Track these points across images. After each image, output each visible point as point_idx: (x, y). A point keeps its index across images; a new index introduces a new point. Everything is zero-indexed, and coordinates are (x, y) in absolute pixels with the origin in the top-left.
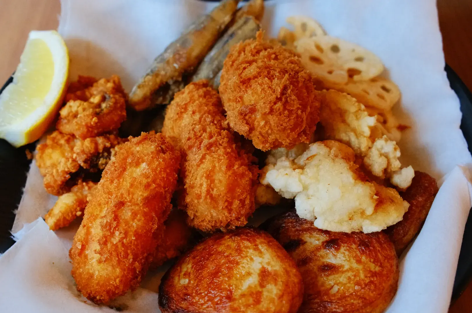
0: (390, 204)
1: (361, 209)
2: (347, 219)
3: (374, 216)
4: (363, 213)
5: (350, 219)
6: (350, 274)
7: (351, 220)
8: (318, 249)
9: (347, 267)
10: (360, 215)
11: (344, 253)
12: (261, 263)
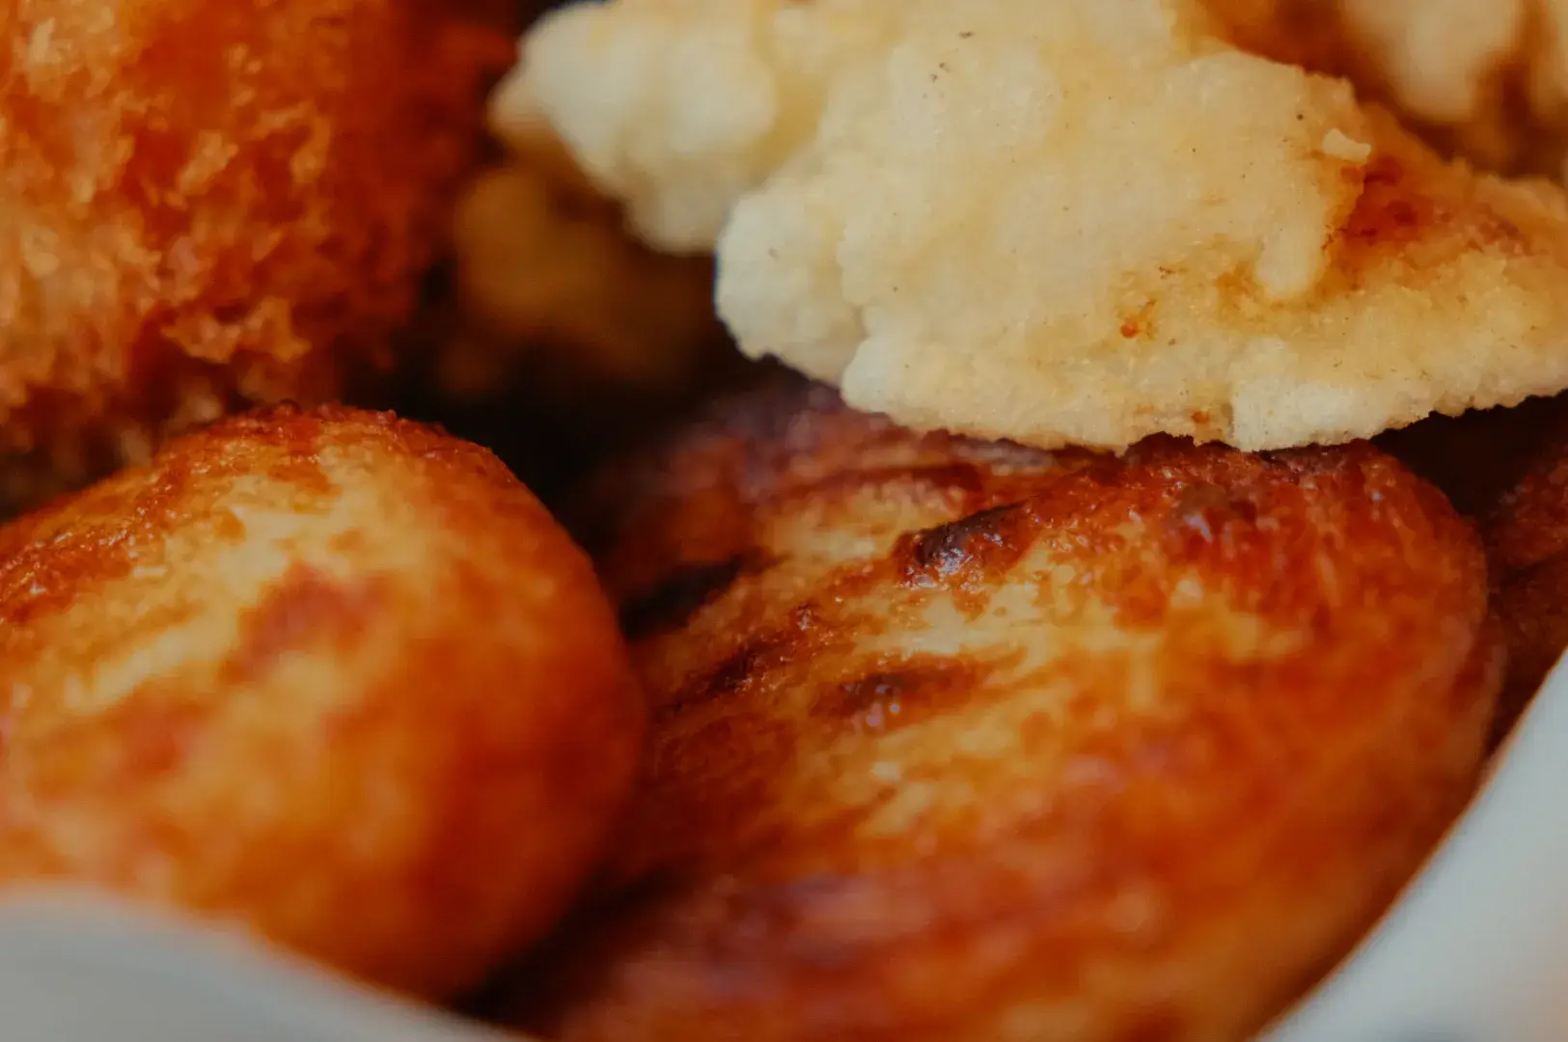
0: (1480, 238)
1: (1220, 243)
2: (1107, 327)
3: (1328, 318)
4: (1237, 282)
5: (1128, 332)
6: (1050, 701)
7: (1132, 341)
8: (855, 581)
9: (1036, 659)
10: (1211, 298)
11: (1045, 578)
12: (288, 544)
